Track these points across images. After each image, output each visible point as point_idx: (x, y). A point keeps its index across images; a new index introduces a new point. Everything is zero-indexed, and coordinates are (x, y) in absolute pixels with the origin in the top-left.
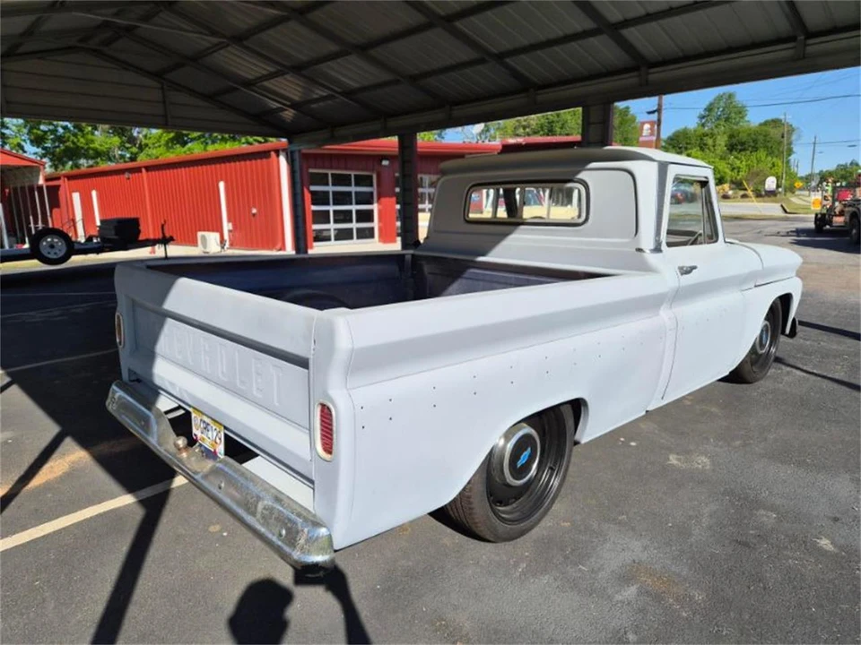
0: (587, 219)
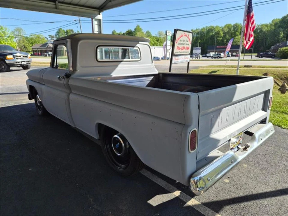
0: (141, 59)
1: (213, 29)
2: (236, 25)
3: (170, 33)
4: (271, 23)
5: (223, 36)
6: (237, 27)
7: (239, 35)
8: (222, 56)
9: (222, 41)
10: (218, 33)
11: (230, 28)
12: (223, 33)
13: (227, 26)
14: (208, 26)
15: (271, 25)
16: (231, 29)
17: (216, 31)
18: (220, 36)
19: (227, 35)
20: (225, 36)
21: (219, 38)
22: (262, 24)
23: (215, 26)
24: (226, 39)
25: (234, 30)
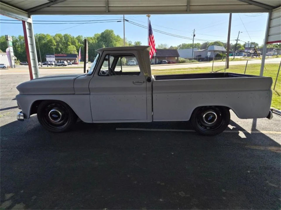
1: (44, 37)
2: (66, 36)
3: (10, 38)
4: (94, 37)
5: (56, 44)
6: (67, 37)
7: (71, 45)
8: (66, 64)
9: (56, 49)
10: (50, 41)
11: (61, 37)
12: (56, 43)
13: (58, 35)
14: (38, 34)
15: (94, 38)
16: (62, 39)
17: (48, 40)
18: (53, 45)
19: (60, 44)
20: (58, 45)
21: (53, 47)
22: (87, 37)
23: (45, 34)
24: (60, 47)
25: (65, 40)
